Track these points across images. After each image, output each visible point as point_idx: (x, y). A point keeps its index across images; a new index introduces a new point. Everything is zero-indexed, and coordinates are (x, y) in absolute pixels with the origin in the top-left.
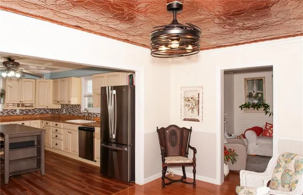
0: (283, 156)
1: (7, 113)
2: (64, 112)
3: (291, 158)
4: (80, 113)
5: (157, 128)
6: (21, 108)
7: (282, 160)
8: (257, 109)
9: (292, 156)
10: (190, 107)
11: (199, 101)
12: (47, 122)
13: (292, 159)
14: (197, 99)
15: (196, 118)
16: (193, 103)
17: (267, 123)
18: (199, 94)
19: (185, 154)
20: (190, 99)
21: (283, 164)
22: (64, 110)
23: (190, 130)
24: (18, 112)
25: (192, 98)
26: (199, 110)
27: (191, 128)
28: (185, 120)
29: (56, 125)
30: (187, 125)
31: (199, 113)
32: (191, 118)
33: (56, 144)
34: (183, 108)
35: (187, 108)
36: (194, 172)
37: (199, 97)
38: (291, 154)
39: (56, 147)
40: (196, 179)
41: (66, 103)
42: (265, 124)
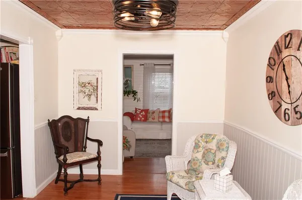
0: (202, 137)
3: (211, 138)
7: (201, 141)
8: (128, 96)
9: (212, 137)
10: (86, 94)
11: (97, 87)
13: (213, 139)
14: (95, 84)
15: (95, 106)
16: (90, 88)
17: (136, 109)
18: (97, 79)
19: (83, 148)
20: (87, 84)
21: (202, 144)
23: (87, 121)
25: (89, 84)
26: (97, 97)
27: (88, 117)
28: (79, 109)
30: (83, 115)
31: (97, 100)
32: (88, 106)
34: (76, 96)
35: (82, 95)
36: (99, 167)
37: (97, 82)
38: (210, 135)
40: (101, 174)
42: (135, 110)
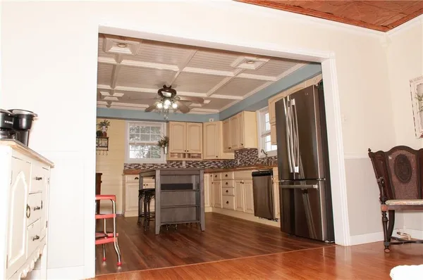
1: (172, 166)
2: (239, 163)
4: (258, 161)
5: (369, 150)
6: (187, 159)
12: (216, 174)
22: (239, 160)
24: (184, 165)
29: (226, 176)
33: (227, 202)
34: (417, 116)
39: (226, 206)
41: (239, 147)
